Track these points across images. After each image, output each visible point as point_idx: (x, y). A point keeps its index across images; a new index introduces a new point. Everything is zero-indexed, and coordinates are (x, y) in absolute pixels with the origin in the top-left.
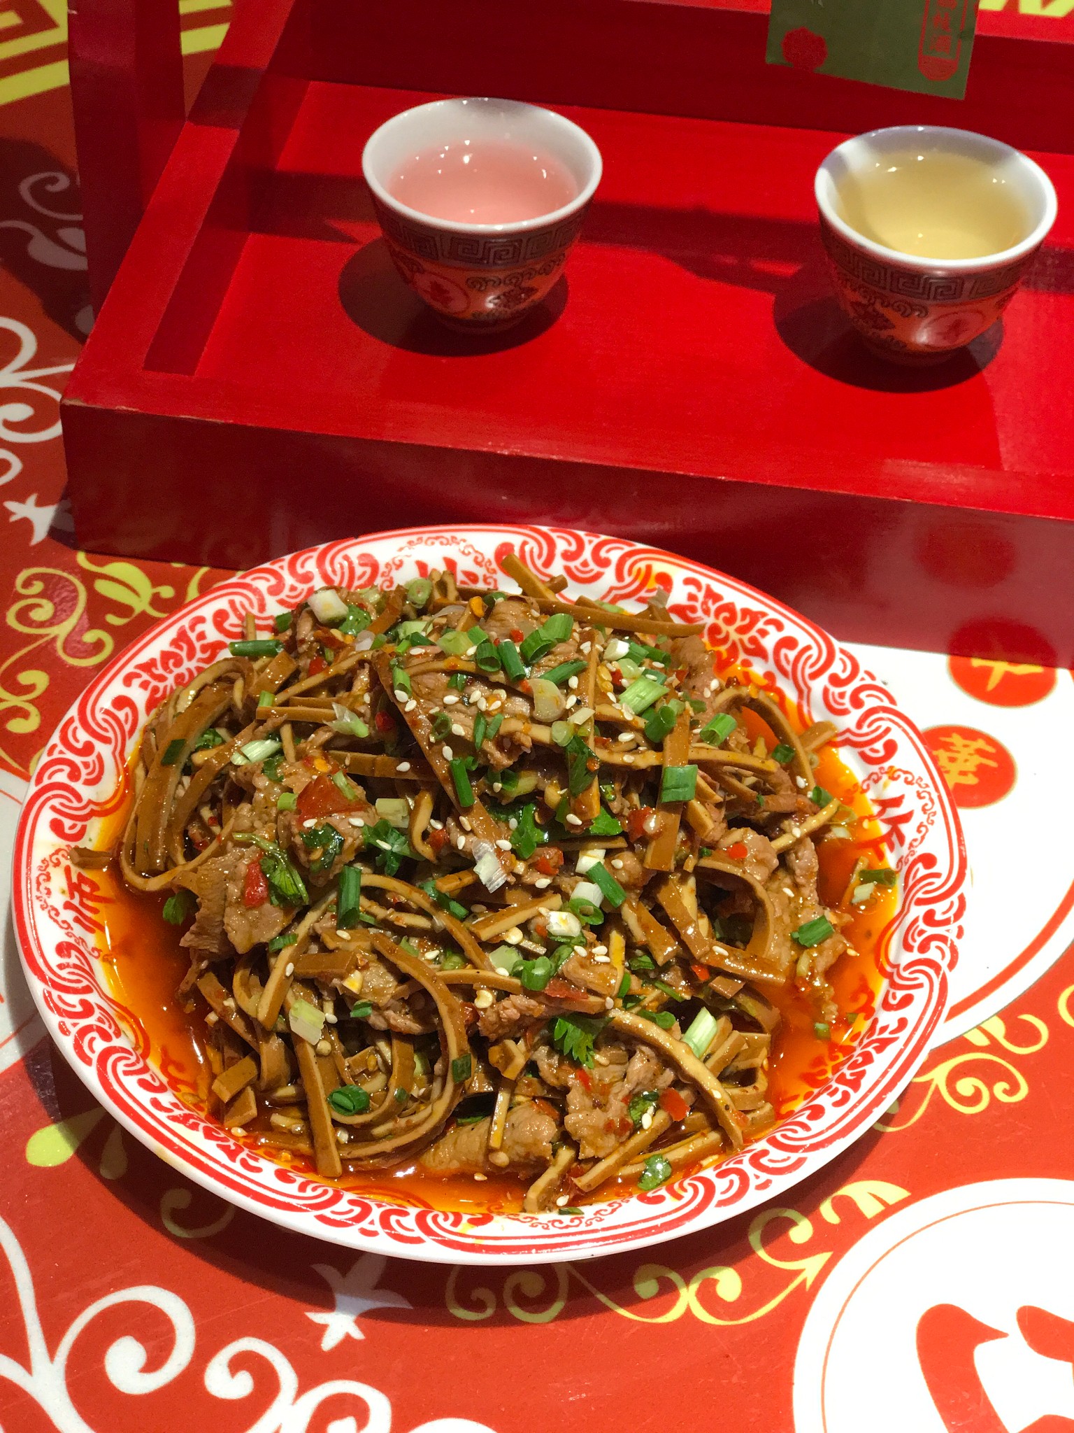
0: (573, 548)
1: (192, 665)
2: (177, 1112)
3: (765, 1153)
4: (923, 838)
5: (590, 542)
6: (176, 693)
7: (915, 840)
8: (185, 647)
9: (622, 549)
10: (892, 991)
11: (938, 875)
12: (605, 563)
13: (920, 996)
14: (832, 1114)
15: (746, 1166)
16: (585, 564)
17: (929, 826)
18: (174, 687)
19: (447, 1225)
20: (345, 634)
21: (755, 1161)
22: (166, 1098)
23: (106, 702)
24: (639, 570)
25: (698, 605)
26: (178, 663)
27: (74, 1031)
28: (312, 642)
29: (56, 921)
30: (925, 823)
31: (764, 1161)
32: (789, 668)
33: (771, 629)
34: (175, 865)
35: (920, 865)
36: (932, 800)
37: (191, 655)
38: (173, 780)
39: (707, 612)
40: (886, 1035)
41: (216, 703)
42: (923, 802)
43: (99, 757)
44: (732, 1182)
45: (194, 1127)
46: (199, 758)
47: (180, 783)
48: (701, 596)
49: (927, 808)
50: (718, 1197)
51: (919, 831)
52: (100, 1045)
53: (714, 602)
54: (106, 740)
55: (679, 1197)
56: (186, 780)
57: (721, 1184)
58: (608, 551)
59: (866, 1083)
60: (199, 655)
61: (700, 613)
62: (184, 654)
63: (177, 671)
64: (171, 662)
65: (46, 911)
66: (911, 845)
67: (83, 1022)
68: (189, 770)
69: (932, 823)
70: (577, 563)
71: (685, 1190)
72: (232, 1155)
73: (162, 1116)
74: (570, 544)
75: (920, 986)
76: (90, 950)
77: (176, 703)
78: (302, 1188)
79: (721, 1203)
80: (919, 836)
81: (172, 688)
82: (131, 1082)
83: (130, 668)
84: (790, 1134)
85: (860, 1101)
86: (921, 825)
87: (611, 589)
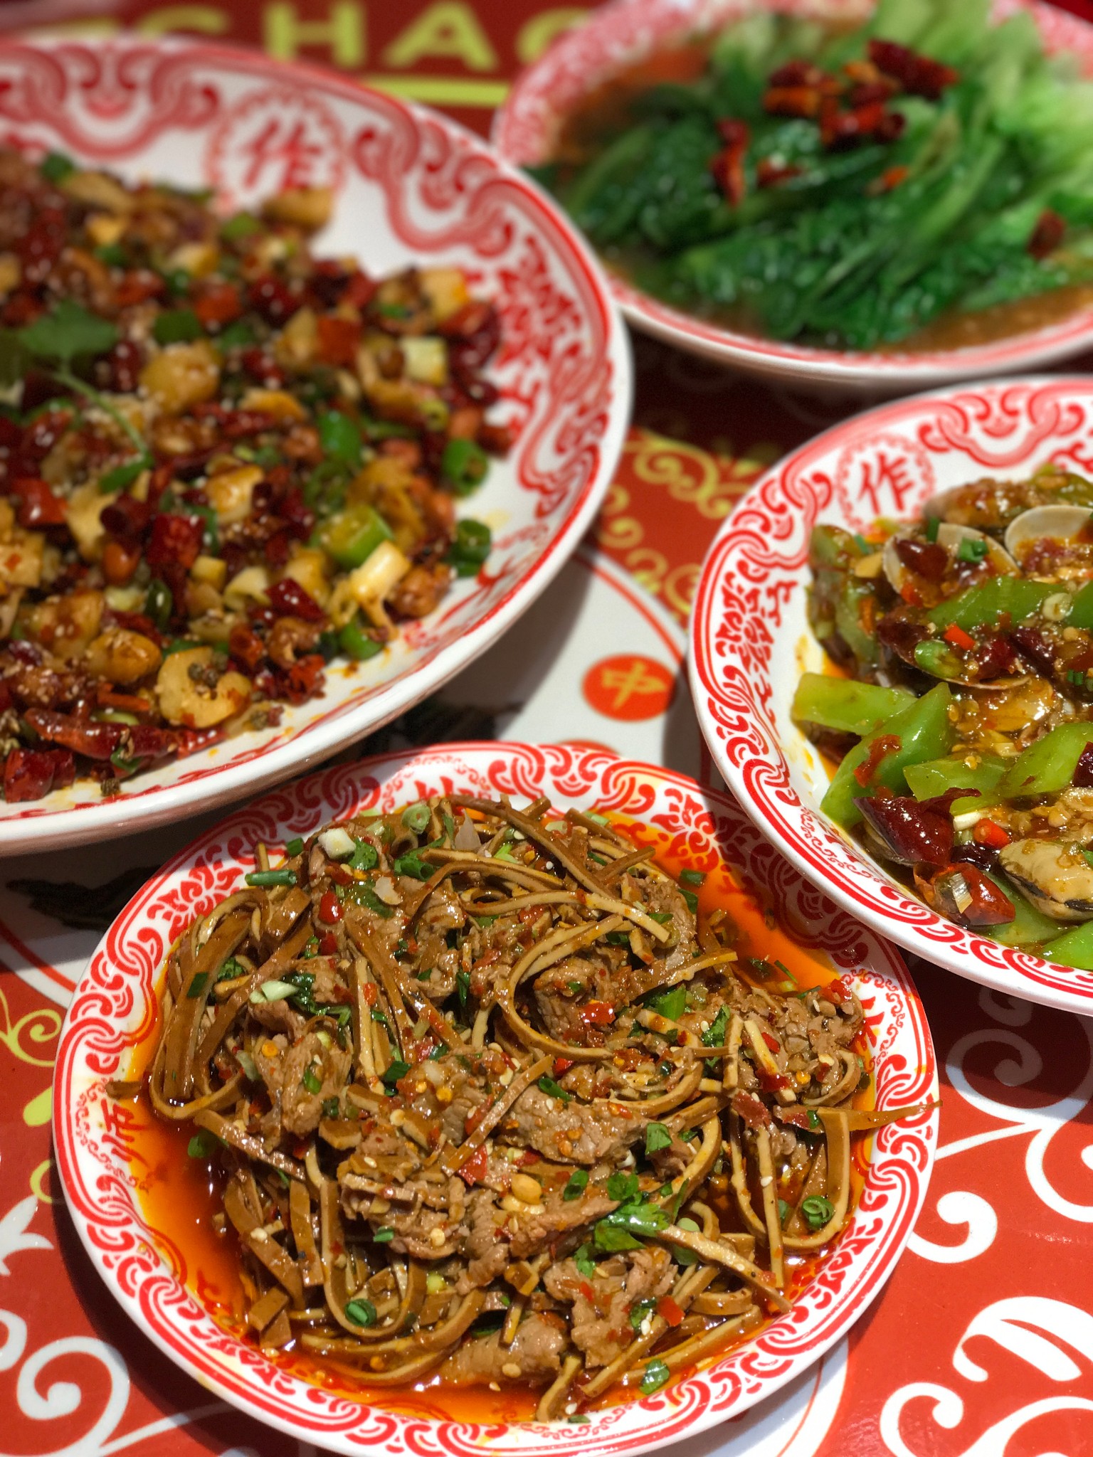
0: (561, 763)
1: (211, 892)
2: (215, 1339)
3: (754, 1356)
4: (893, 1039)
5: (577, 757)
6: (198, 922)
7: (886, 1042)
8: (203, 876)
9: (606, 762)
10: (868, 1191)
11: (907, 1077)
12: (591, 777)
13: (894, 1196)
14: (815, 1316)
15: (738, 1370)
16: (573, 778)
17: (899, 1029)
18: (195, 916)
19: (466, 1438)
20: (353, 869)
21: (746, 1365)
22: (204, 1325)
23: (132, 935)
24: (624, 784)
25: (679, 815)
26: (198, 892)
27: (117, 1264)
28: (323, 878)
29: (95, 1155)
30: (895, 1025)
31: (754, 1364)
32: (766, 874)
33: (748, 837)
34: (202, 1094)
35: (891, 1067)
36: (900, 1003)
37: (209, 883)
38: (198, 1012)
39: (688, 821)
40: (863, 1236)
41: (235, 933)
42: (893, 1004)
43: (129, 990)
44: (725, 1387)
45: (231, 1352)
46: (222, 988)
47: (205, 1012)
48: (682, 806)
49: (897, 1010)
50: (713, 1402)
51: (889, 1033)
52: (142, 1276)
53: (694, 812)
54: (134, 972)
55: (677, 1402)
56: (211, 1010)
57: (715, 1389)
58: (594, 765)
59: (846, 1284)
60: (217, 882)
61: (681, 823)
62: (202, 883)
63: (196, 900)
64: (191, 892)
65: (86, 1146)
66: (882, 1046)
67: (125, 1255)
68: (212, 1000)
69: (901, 1025)
70: (565, 778)
71: (682, 1395)
72: (267, 1378)
73: (201, 1343)
74: (558, 759)
75: (893, 1186)
76: (127, 1178)
77: (198, 933)
78: (333, 1407)
79: (717, 1408)
80: (889, 1038)
81: (192, 916)
82: (171, 1312)
83: (153, 901)
84: (778, 1337)
85: (841, 1303)
86: (891, 1027)
87: (598, 801)
